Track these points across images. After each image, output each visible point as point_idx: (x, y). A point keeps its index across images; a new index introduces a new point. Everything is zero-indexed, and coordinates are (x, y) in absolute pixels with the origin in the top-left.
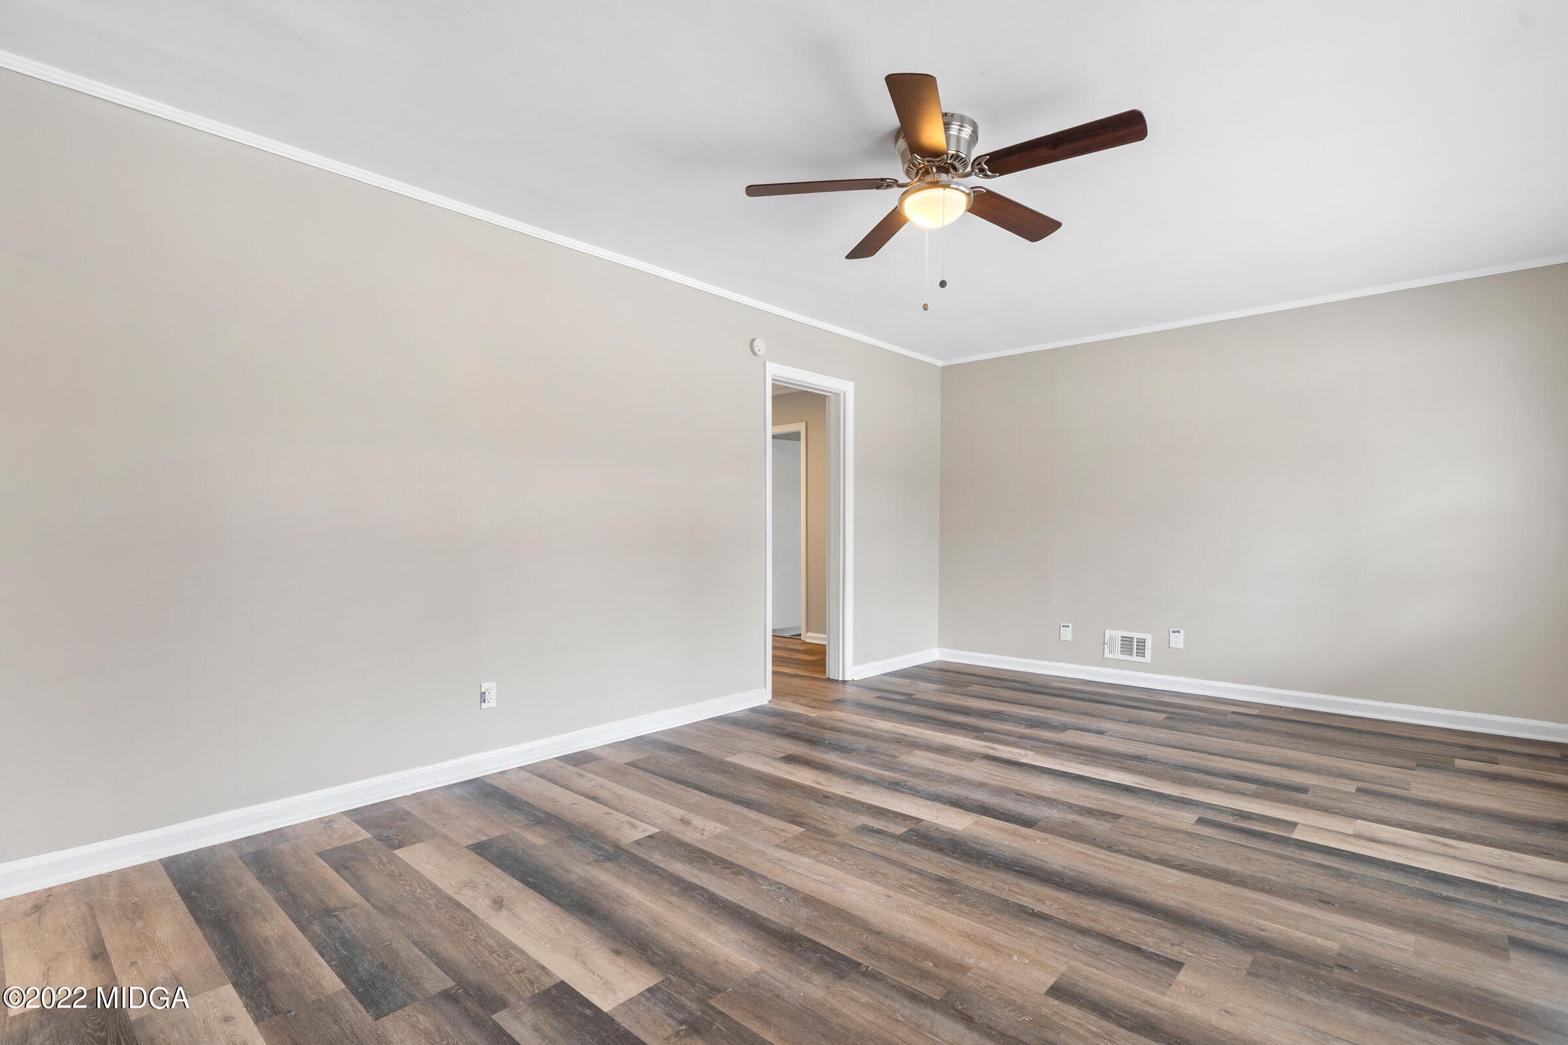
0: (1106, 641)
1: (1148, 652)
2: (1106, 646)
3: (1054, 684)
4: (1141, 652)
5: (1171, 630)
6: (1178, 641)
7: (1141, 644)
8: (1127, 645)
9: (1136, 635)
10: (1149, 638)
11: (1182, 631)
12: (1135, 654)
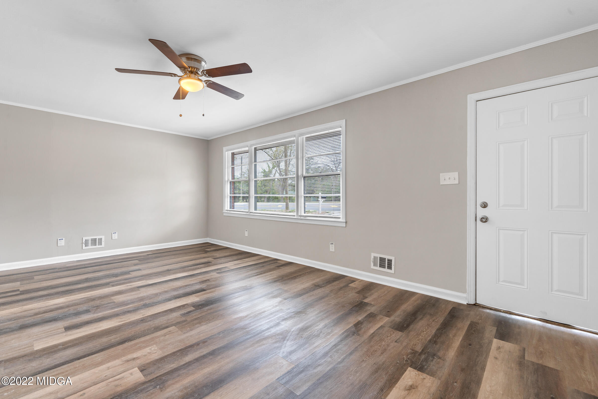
0: (83, 242)
1: (103, 243)
2: (83, 244)
3: (67, 265)
4: (100, 243)
5: (113, 233)
6: (115, 236)
7: (100, 240)
8: (94, 242)
9: (97, 237)
10: (103, 237)
11: (117, 233)
12: (97, 244)
